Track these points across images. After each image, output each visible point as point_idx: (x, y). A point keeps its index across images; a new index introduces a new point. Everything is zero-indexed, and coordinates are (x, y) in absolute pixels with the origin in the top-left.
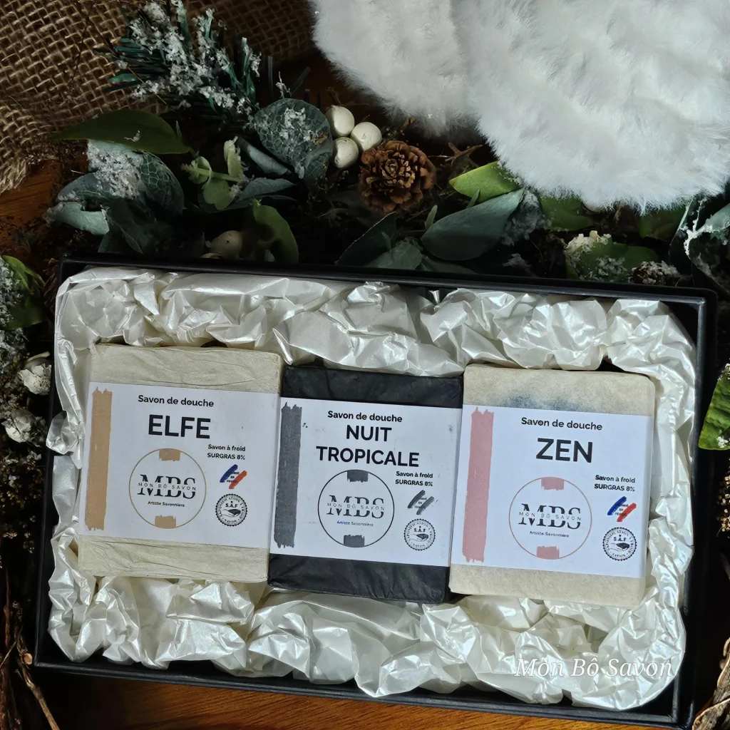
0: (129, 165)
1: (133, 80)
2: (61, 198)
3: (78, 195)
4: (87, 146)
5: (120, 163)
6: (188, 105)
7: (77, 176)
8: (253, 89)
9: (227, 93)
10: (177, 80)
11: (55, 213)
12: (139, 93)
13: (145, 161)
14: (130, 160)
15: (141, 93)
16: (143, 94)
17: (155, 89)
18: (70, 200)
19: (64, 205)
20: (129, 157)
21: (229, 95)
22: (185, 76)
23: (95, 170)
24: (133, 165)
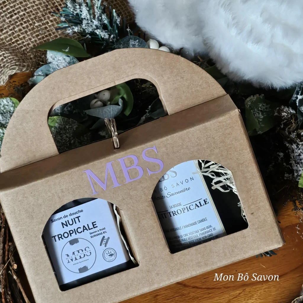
0: (64, 61)
1: (67, 25)
2: (35, 74)
3: (43, 73)
4: (47, 53)
5: (60, 60)
6: (90, 37)
7: (42, 65)
8: (117, 31)
9: (106, 32)
10: (86, 26)
11: (33, 80)
12: (69, 31)
13: (71, 60)
14: (64, 59)
15: (70, 31)
16: (71, 32)
17: (76, 29)
18: (39, 75)
19: (37, 77)
20: (64, 58)
21: (107, 33)
22: (89, 25)
23: (50, 63)
24: (66, 61)
